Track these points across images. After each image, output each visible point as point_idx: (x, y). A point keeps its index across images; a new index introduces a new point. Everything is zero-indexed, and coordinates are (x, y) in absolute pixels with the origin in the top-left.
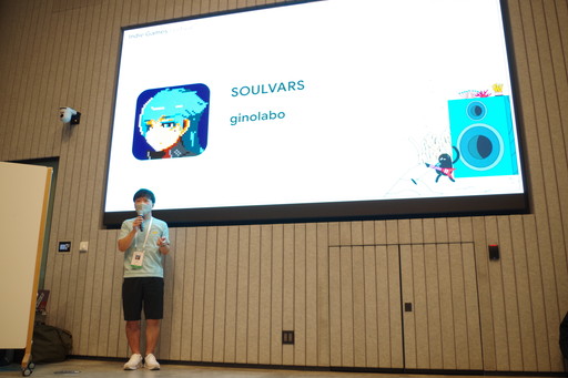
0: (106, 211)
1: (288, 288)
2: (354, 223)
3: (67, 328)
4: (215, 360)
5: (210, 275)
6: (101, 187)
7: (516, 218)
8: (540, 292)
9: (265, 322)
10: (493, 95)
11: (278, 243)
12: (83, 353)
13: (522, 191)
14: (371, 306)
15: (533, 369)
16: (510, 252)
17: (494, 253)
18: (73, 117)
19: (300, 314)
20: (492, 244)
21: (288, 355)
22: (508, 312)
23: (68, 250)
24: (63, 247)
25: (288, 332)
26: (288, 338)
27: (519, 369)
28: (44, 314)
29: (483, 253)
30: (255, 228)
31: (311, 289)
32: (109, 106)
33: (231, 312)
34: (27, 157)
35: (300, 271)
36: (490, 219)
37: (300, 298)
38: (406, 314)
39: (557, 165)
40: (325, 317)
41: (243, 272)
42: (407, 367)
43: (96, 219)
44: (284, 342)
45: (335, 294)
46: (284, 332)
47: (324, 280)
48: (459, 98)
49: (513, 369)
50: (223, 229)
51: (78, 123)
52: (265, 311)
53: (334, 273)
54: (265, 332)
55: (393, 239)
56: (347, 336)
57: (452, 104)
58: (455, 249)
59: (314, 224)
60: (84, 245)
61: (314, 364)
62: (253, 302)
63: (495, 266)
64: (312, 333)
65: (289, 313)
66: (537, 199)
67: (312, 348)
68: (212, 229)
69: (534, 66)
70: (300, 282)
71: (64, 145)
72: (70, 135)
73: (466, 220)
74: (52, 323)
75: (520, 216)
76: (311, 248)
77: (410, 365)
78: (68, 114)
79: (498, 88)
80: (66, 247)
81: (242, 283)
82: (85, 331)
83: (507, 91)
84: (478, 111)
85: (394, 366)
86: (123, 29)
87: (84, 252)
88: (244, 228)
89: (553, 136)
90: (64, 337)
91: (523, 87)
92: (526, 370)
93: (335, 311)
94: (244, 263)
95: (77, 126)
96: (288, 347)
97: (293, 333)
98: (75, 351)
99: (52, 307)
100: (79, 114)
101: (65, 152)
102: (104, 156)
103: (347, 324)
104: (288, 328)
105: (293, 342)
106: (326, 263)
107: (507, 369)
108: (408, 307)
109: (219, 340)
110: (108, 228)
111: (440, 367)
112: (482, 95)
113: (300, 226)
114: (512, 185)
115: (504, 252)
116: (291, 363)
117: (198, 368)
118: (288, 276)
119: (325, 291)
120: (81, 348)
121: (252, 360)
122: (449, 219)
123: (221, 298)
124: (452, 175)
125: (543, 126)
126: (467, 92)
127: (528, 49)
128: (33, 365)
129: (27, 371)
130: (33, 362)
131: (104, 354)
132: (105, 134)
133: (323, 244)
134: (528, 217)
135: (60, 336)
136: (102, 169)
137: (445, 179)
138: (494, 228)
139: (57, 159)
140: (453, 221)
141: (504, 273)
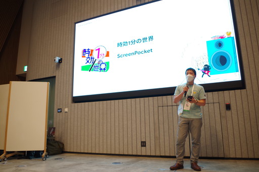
0: (74, 96)
1: (143, 124)
2: (168, 96)
3: (62, 141)
5: (113, 120)
6: (71, 87)
7: (238, 92)
8: (249, 123)
9: (134, 138)
10: (227, 37)
11: (138, 106)
12: (68, 151)
13: (240, 79)
15: (247, 157)
16: (235, 106)
17: (228, 107)
18: (59, 60)
19: (148, 135)
20: (227, 103)
21: (144, 151)
22: (235, 132)
24: (59, 111)
25: (143, 142)
26: (143, 144)
27: (240, 157)
28: (54, 136)
29: (223, 107)
30: (129, 100)
31: (152, 124)
32: (72, 55)
33: (121, 134)
35: (147, 117)
36: (226, 92)
37: (147, 128)
39: (257, 66)
40: (158, 135)
41: (125, 118)
43: (70, 100)
44: (142, 146)
45: (161, 126)
46: (142, 142)
47: (157, 121)
48: (212, 40)
49: (237, 157)
50: (117, 101)
52: (134, 133)
53: (161, 117)
54: (134, 142)
56: (167, 144)
57: (208, 42)
58: (211, 106)
59: (152, 98)
60: (66, 110)
61: (154, 155)
62: (129, 130)
63: (228, 112)
64: (153, 142)
65: (143, 134)
67: (153, 148)
68: (113, 101)
69: (245, 22)
70: (147, 122)
71: (57, 71)
72: (59, 67)
73: (216, 93)
74: (57, 139)
75: (240, 90)
76: (151, 108)
78: (57, 59)
79: (229, 34)
80: (60, 111)
81: (125, 123)
82: (69, 142)
83: (233, 35)
84: (220, 45)
85: (186, 156)
86: (75, 23)
87: (66, 112)
88: (125, 101)
89: (254, 53)
90: (60, 145)
91: (240, 33)
92: (243, 157)
93: (162, 133)
94: (125, 115)
95: (61, 64)
96: (143, 148)
97: (145, 142)
98: (66, 150)
99: (57, 134)
100: (61, 59)
101: (58, 74)
102: (71, 75)
103: (167, 138)
104: (143, 140)
105: (145, 146)
106: (157, 113)
107: (235, 157)
109: (117, 146)
110: (75, 103)
111: (206, 156)
112: (222, 38)
113: (146, 99)
114: (236, 76)
115: (233, 107)
116: (145, 154)
118: (143, 119)
119: (157, 125)
121: (130, 153)
122: (208, 93)
123: (117, 129)
124: (209, 74)
126: (215, 37)
127: (242, 15)
128: (48, 156)
129: (44, 159)
130: (48, 155)
131: (76, 151)
132: (71, 66)
133: (156, 106)
134: (243, 91)
135: (59, 145)
136: (71, 80)
137: (206, 75)
138: (228, 96)
139: (55, 77)
140: (210, 94)
141: (233, 116)
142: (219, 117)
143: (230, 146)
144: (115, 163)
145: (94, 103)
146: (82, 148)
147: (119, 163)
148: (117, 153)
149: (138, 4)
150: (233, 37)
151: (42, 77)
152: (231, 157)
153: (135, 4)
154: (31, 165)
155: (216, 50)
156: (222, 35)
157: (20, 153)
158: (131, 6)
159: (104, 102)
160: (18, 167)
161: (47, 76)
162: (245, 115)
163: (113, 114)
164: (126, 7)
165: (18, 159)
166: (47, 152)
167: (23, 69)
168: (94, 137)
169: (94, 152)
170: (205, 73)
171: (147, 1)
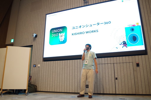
0: (44, 57)
2: (102, 58)
3: (36, 85)
4: (70, 92)
5: (68, 72)
6: (42, 52)
7: (143, 56)
8: (150, 74)
10: (136, 26)
13: (144, 49)
14: (107, 78)
15: (149, 94)
16: (142, 65)
17: (138, 65)
18: (36, 36)
20: (137, 63)
21: (87, 90)
22: (142, 79)
23: (36, 67)
24: (34, 66)
26: (87, 86)
27: (145, 94)
28: (31, 81)
29: (135, 65)
30: (79, 60)
32: (44, 33)
33: (73, 80)
34: (26, 45)
36: (137, 57)
38: (116, 80)
40: (96, 81)
41: (76, 71)
43: (42, 59)
48: (128, 27)
49: (143, 94)
50: (71, 61)
51: (37, 37)
55: (112, 62)
57: (126, 28)
58: (128, 64)
60: (39, 65)
62: (79, 78)
63: (138, 68)
66: (149, 51)
68: (68, 61)
69: (147, 18)
71: (34, 42)
72: (35, 40)
73: (130, 57)
74: (32, 83)
77: (117, 93)
78: (34, 35)
79: (138, 24)
80: (35, 66)
81: (76, 73)
82: (40, 85)
83: (140, 24)
84: (133, 30)
85: (113, 93)
86: (46, 15)
87: (39, 67)
88: (76, 60)
90: (35, 86)
91: (144, 23)
92: (147, 94)
93: (98, 80)
94: (76, 69)
98: (38, 90)
99: (32, 80)
100: (37, 35)
101: (34, 44)
102: (43, 45)
104: (87, 84)
105: (88, 88)
108: (117, 79)
109: (71, 87)
110: (45, 61)
111: (125, 93)
112: (134, 26)
114: (142, 48)
115: (141, 65)
117: (66, 94)
123: (71, 77)
126: (130, 25)
127: (145, 14)
129: (27, 94)
130: (28, 92)
131: (44, 91)
132: (43, 40)
134: (146, 56)
136: (42, 47)
137: (125, 47)
138: (138, 59)
139: (32, 46)
140: (127, 57)
141: (141, 70)
142: (133, 70)
143: (139, 88)
144: (72, 97)
145: (57, 61)
146: (48, 89)
147: (75, 97)
148: (71, 92)
149: (85, 5)
150: (140, 26)
152: (140, 94)
153: (83, 5)
154: (20, 98)
155: (131, 33)
156: (134, 24)
158: (81, 6)
159: (63, 61)
160: (12, 98)
162: (147, 70)
163: (68, 69)
164: (78, 7)
168: (56, 82)
170: (124, 46)
171: (90, 4)
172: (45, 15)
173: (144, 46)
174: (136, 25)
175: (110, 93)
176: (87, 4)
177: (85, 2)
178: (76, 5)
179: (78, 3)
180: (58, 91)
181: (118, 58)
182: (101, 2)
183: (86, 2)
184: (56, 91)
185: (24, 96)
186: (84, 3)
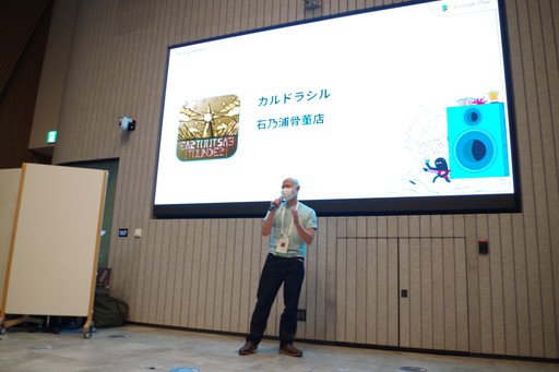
0: (157, 202)
2: (360, 218)
3: (125, 300)
7: (506, 217)
8: (525, 284)
10: (489, 102)
12: (137, 320)
13: (512, 191)
14: (372, 290)
15: (515, 353)
16: (498, 247)
17: (484, 248)
18: (130, 125)
19: (311, 295)
20: (483, 239)
21: (301, 330)
22: (494, 301)
23: (126, 236)
24: (122, 233)
25: (301, 311)
26: (301, 315)
27: (502, 353)
28: (108, 287)
29: (473, 247)
32: (158, 115)
34: (95, 158)
35: (312, 259)
36: (481, 217)
37: (311, 282)
38: (401, 299)
39: (547, 168)
40: (332, 299)
42: (401, 345)
43: (148, 211)
45: (341, 279)
47: (332, 268)
48: (458, 105)
49: (496, 353)
50: (249, 220)
51: (134, 129)
53: (341, 261)
55: (393, 233)
57: (450, 110)
58: (448, 243)
59: (325, 218)
60: (138, 232)
61: (322, 339)
63: (483, 259)
64: (321, 312)
66: (527, 199)
67: (321, 325)
68: (240, 220)
69: (529, 74)
70: (312, 268)
71: (123, 149)
72: (128, 139)
73: (460, 217)
74: (114, 295)
75: (509, 215)
76: (322, 239)
77: (404, 344)
78: (125, 122)
79: (493, 95)
80: (124, 233)
82: (139, 302)
83: (503, 98)
84: (474, 117)
85: (390, 345)
86: (170, 48)
87: (137, 237)
89: (544, 140)
90: (121, 307)
91: (518, 95)
92: (508, 354)
93: (341, 294)
95: (133, 133)
96: (301, 323)
97: (305, 311)
98: (131, 319)
99: (114, 282)
100: (134, 122)
101: (124, 154)
102: (153, 158)
103: (351, 306)
105: (304, 320)
106: (334, 252)
107: (491, 352)
108: (405, 294)
110: (159, 218)
111: (431, 347)
112: (479, 102)
114: (503, 185)
115: (493, 247)
116: (303, 337)
119: (333, 276)
120: (135, 316)
121: (272, 333)
122: (444, 216)
124: (448, 177)
125: (535, 131)
126: (465, 100)
127: (524, 58)
128: (94, 329)
129: (87, 335)
130: (95, 326)
131: (153, 322)
132: (155, 139)
133: (332, 235)
134: (516, 216)
135: (118, 306)
136: (152, 168)
137: (441, 180)
138: (485, 224)
139: (117, 160)
140: (447, 218)
141: (492, 266)
142: (464, 267)
143: (483, 330)
145: (199, 221)
146: (168, 316)
149: (308, 18)
150: (503, 104)
151: (89, 159)
152: (484, 351)
153: (301, 18)
154: (60, 347)
155: (466, 128)
156: (479, 97)
157: (34, 320)
158: (292, 20)
159: (222, 220)
160: (34, 348)
161: (100, 158)
162: (517, 267)
163: (238, 248)
164: (282, 23)
165: (30, 332)
166: (93, 320)
167: (46, 137)
168: (194, 294)
169: (193, 326)
170: (439, 175)
171: (326, 13)
172: (165, 49)
173: (510, 179)
174: (488, 100)
175: (380, 344)
176: (317, 14)
177: (309, 5)
178: (276, 15)
179: (284, 8)
180: (199, 327)
181: (414, 218)
182: (368, 7)
183: (314, 8)
184: (194, 327)
185: (78, 341)
186: (306, 9)
